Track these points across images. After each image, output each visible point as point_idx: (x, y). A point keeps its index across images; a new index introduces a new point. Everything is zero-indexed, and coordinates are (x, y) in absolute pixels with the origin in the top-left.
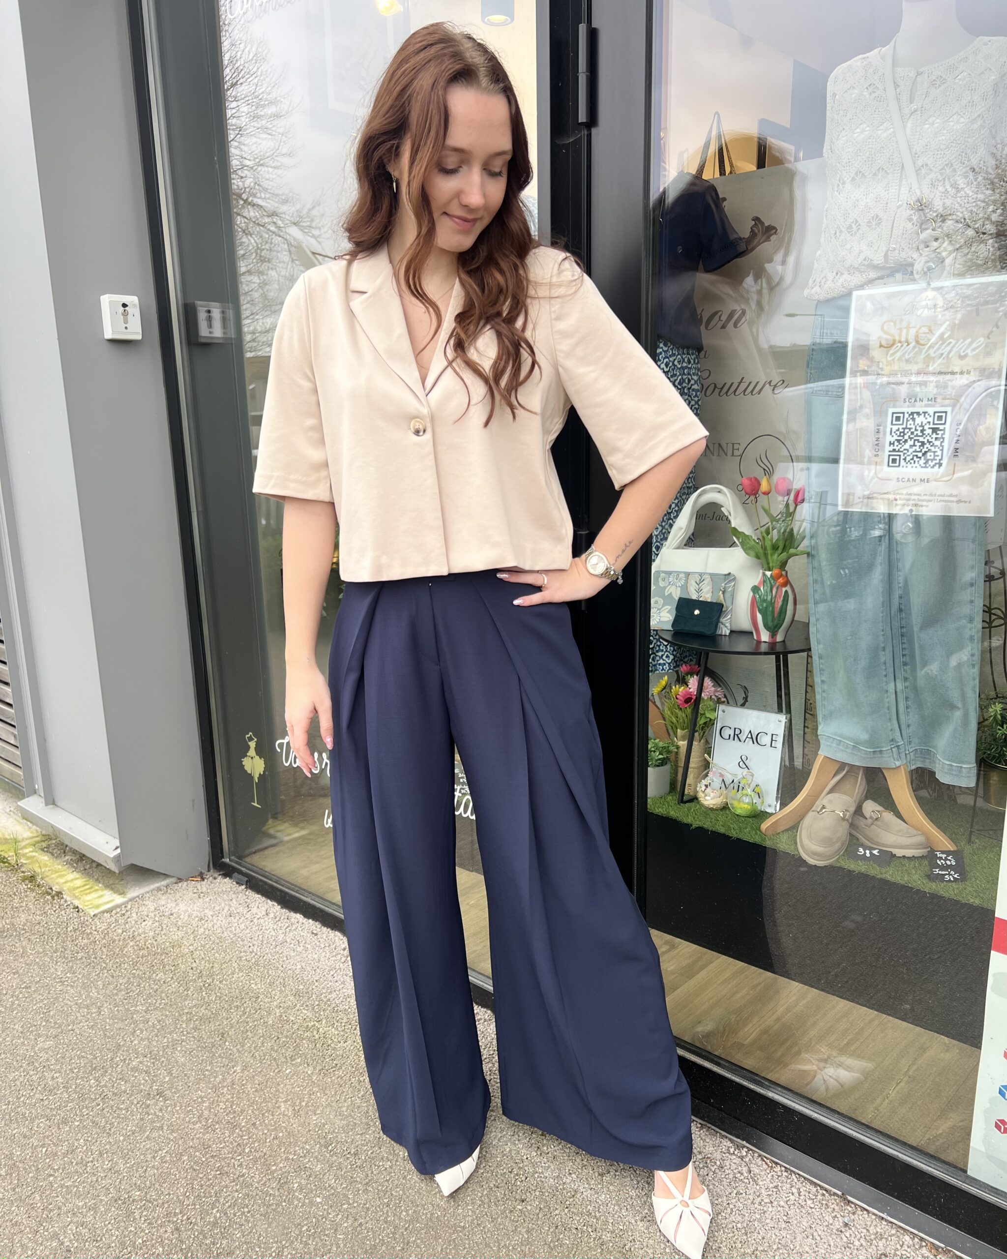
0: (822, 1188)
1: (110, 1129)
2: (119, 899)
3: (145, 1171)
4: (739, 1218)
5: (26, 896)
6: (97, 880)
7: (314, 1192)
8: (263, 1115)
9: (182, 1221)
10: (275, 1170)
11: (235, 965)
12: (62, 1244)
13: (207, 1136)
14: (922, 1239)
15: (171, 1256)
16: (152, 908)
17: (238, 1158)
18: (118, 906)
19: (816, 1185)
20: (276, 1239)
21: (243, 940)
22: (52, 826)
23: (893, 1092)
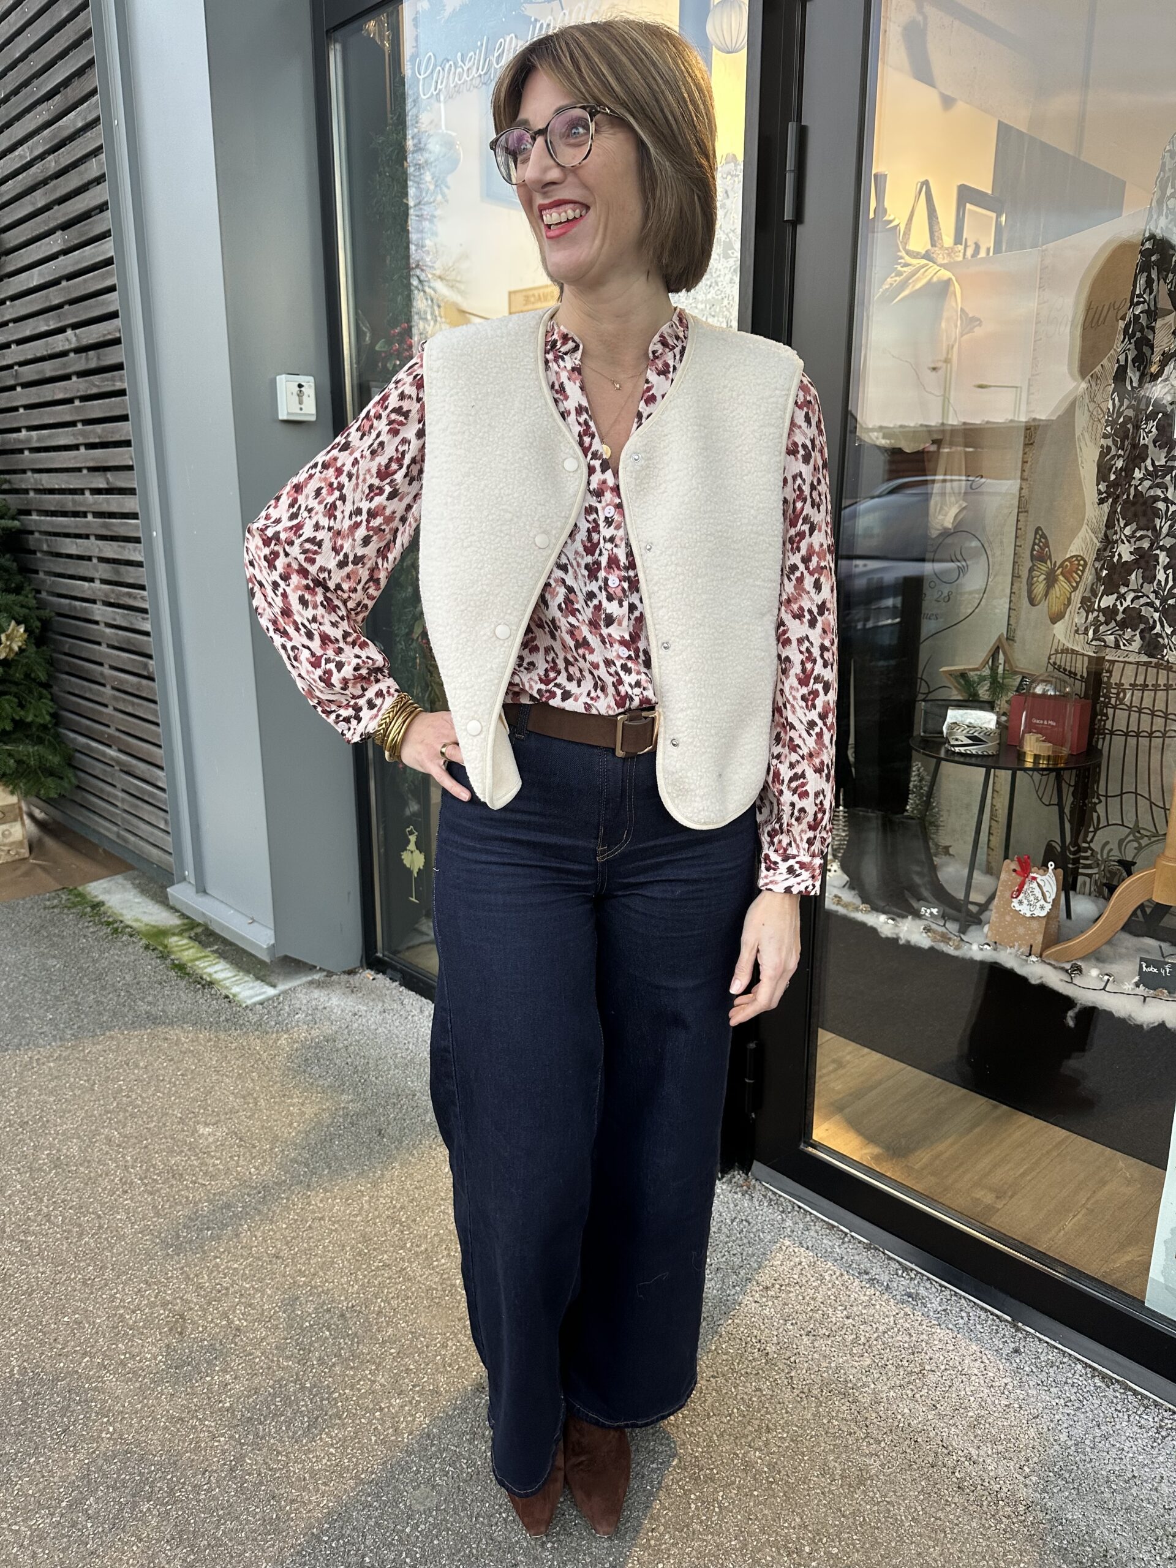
0: (992, 1314)
2: (271, 992)
3: (309, 1259)
4: (907, 1339)
5: (177, 984)
6: (248, 972)
10: (437, 1266)
11: (391, 1062)
12: (232, 1322)
13: (368, 1229)
14: (1094, 1369)
16: (305, 1001)
18: (268, 999)
19: (986, 1311)
21: (397, 1037)
22: (203, 914)
23: (1069, 1224)
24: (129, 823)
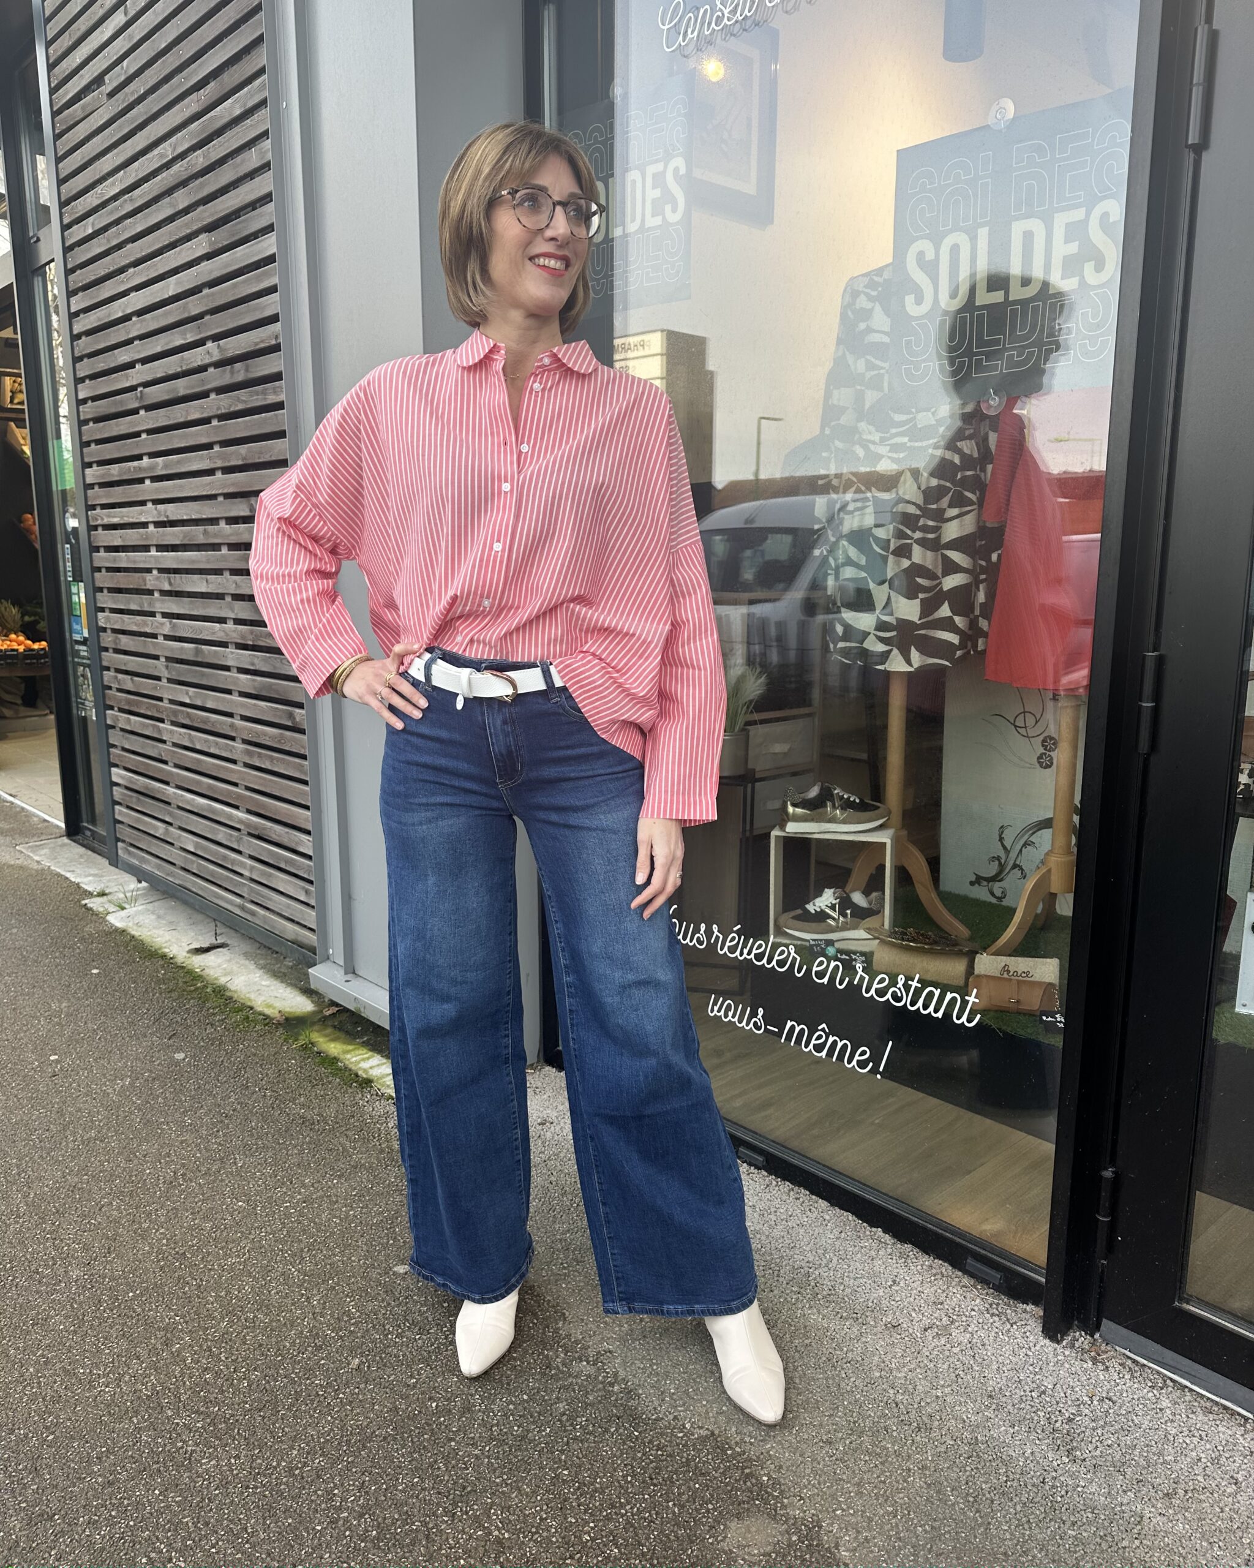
1: (508, 1384)
5: (330, 1083)
7: (792, 1489)
8: (694, 1380)
9: (633, 1515)
12: (490, 1533)
15: (633, 1561)
17: (681, 1435)
20: (762, 1551)
24: (258, 893)
